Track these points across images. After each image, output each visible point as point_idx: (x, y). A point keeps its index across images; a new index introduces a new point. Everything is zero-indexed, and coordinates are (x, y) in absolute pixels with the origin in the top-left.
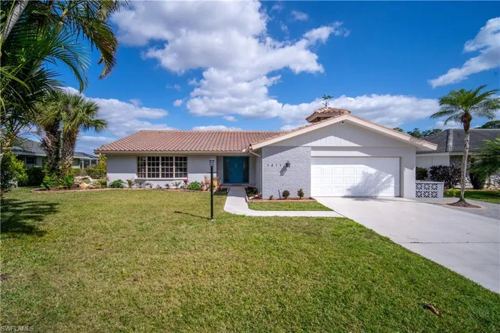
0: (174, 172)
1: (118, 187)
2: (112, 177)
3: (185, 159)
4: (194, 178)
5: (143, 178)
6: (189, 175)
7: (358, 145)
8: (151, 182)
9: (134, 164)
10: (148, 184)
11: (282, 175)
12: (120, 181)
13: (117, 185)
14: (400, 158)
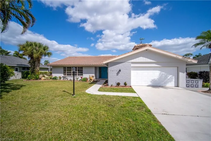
0: (77, 74)
1: (55, 79)
2: (54, 75)
3: (82, 68)
4: (85, 76)
5: (65, 76)
6: (83, 75)
7: (154, 61)
8: (68, 77)
9: (62, 70)
10: (66, 78)
11: (117, 75)
12: (56, 77)
13: (55, 78)
14: (178, 67)
